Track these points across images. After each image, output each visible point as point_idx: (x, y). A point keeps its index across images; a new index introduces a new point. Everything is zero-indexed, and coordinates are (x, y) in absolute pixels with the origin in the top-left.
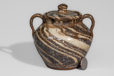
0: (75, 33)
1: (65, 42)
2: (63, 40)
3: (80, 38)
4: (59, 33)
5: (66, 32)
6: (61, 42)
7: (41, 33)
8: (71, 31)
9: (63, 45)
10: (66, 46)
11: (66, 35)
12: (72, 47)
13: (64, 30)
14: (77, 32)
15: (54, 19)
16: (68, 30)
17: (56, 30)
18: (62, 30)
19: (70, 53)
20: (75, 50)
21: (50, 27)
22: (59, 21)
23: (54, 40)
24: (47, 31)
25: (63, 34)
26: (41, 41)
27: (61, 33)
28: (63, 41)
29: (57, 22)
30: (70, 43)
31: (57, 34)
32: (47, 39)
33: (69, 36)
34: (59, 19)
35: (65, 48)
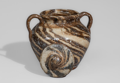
0: (80, 32)
1: (72, 41)
2: (70, 39)
3: (85, 37)
4: (65, 33)
5: (71, 31)
6: (68, 42)
7: (44, 34)
8: (76, 30)
9: (70, 45)
10: (73, 46)
11: (72, 34)
12: (78, 47)
13: (69, 29)
14: (81, 31)
15: (58, 18)
16: (73, 30)
17: (62, 30)
18: (67, 30)
19: (76, 53)
20: (81, 49)
21: (53, 27)
22: (63, 21)
23: (61, 41)
24: (51, 31)
25: (69, 34)
26: (45, 43)
27: (67, 33)
28: (71, 41)
29: (60, 22)
30: (77, 42)
31: (63, 34)
32: (54, 40)
33: (75, 35)
34: (63, 18)
35: (72, 48)
